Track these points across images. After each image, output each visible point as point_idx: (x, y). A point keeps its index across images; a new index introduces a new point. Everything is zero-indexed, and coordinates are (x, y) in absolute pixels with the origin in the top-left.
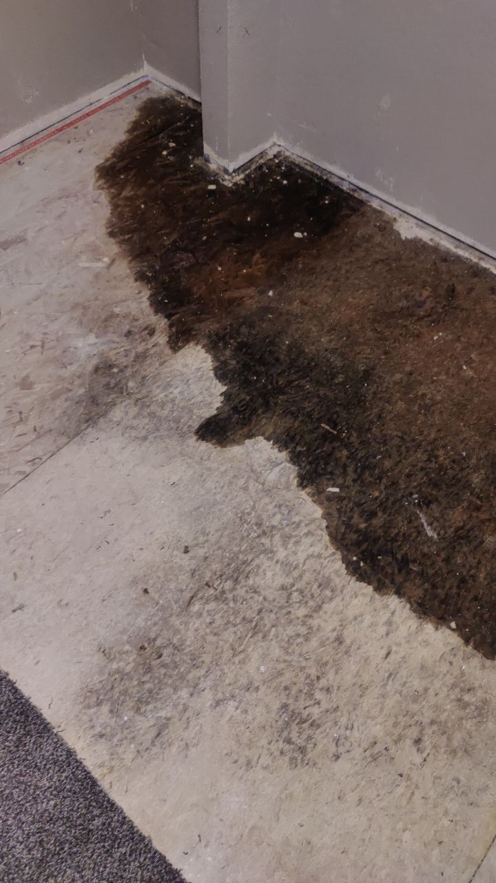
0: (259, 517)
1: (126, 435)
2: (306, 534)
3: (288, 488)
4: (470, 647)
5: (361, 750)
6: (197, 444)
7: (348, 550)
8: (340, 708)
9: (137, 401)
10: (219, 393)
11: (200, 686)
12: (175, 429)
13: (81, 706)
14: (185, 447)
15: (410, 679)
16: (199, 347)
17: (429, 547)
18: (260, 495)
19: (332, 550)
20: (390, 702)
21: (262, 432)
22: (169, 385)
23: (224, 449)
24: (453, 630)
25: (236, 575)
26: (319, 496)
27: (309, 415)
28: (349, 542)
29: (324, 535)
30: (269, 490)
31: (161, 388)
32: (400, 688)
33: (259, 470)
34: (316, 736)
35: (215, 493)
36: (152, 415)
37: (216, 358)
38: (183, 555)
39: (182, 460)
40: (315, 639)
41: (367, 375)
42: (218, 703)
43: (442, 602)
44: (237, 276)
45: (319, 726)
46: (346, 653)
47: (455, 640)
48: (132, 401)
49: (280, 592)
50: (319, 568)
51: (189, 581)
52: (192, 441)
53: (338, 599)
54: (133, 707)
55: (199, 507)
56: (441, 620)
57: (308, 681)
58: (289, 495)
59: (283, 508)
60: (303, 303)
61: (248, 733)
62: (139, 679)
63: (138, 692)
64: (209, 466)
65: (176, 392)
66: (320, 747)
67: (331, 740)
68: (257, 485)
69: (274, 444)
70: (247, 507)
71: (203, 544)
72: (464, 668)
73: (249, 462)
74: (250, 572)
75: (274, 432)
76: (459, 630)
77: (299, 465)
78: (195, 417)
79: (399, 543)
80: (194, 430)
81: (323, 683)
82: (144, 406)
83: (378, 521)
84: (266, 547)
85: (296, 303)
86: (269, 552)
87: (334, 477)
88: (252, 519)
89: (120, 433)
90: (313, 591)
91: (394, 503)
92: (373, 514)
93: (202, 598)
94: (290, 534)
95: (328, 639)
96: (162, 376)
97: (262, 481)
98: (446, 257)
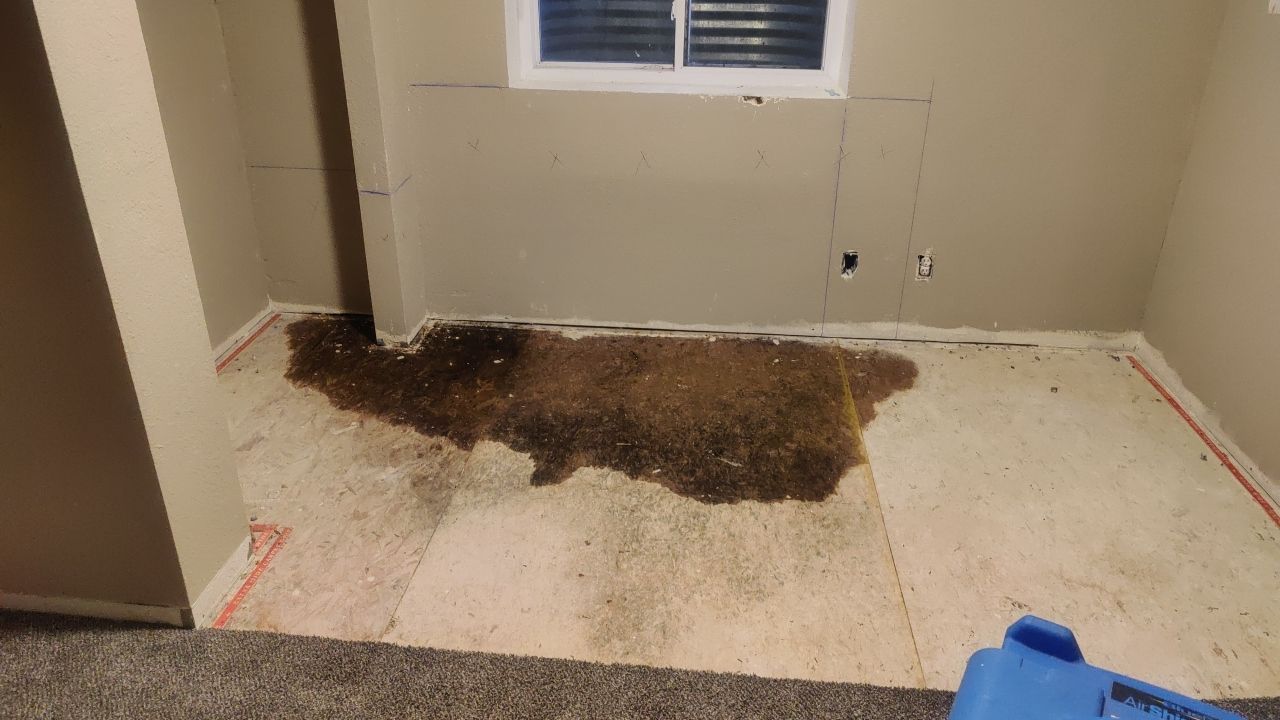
0: (621, 505)
1: (479, 508)
2: (661, 498)
3: (626, 483)
4: (807, 501)
5: (792, 574)
6: (539, 490)
7: (695, 494)
8: (762, 563)
9: (467, 487)
11: (668, 598)
12: (513, 489)
13: (597, 649)
14: (530, 495)
15: (788, 531)
16: (487, 441)
17: (741, 471)
18: (611, 495)
19: (684, 499)
20: (787, 545)
21: (579, 465)
22: (484, 469)
23: (561, 484)
24: (790, 499)
25: (635, 539)
26: (649, 477)
27: (604, 443)
28: (692, 490)
29: (671, 494)
30: (614, 490)
31: (479, 473)
32: (786, 538)
33: (597, 483)
34: (761, 582)
35: (578, 507)
36: (488, 489)
37: (505, 442)
38: (588, 547)
39: (536, 502)
40: (716, 542)
41: (621, 410)
43: (772, 491)
44: (475, 397)
45: (758, 577)
46: (741, 538)
47: (796, 503)
48: (463, 489)
49: (672, 533)
50: (685, 511)
51: (606, 556)
52: (533, 489)
53: (712, 518)
54: (633, 630)
55: (574, 519)
56: (780, 498)
57: (731, 562)
58: (630, 487)
59: (633, 494)
60: (540, 392)
61: (720, 603)
62: (623, 616)
63: (629, 622)
64: (559, 496)
65: (494, 470)
66: (768, 585)
67: (771, 579)
68: (603, 491)
69: (594, 467)
70: (608, 505)
71: (596, 535)
72: (812, 512)
73: (586, 482)
74: (642, 533)
75: (588, 461)
76: (794, 497)
78: (522, 477)
79: (722, 477)
80: (528, 484)
81: (741, 558)
82: (476, 487)
83: (699, 473)
84: (641, 516)
85: (535, 395)
86: (646, 518)
87: (650, 465)
88: (617, 508)
89: (472, 508)
90: (692, 522)
91: (700, 460)
92: (693, 473)
93: (624, 560)
94: (650, 504)
95: (724, 538)
96: (474, 467)
97: (605, 487)
98: (614, 340)
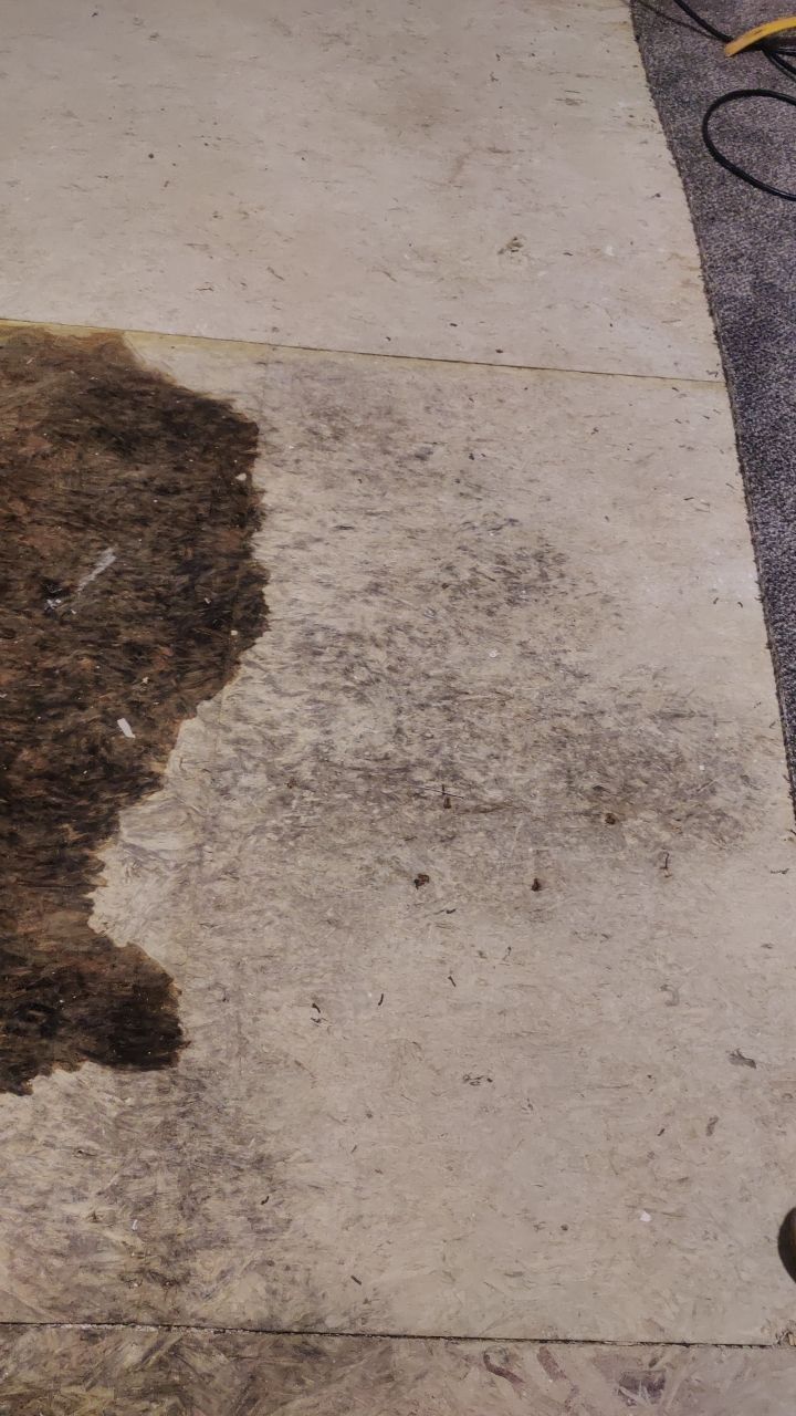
0: (270, 810)
1: (282, 1215)
2: (240, 717)
3: (178, 801)
4: (258, 450)
6: (198, 1037)
7: (227, 648)
8: (458, 545)
9: (175, 1283)
10: (26, 1100)
11: (583, 710)
12: (191, 1118)
14: (221, 1058)
15: (355, 492)
17: (137, 550)
18: (226, 836)
19: (244, 670)
20: (404, 501)
21: (80, 931)
22: (77, 1246)
23: (171, 972)
24: (249, 476)
25: (399, 776)
26: (157, 743)
28: (212, 654)
29: (225, 697)
30: (204, 829)
31: (93, 1258)
32: (378, 498)
33: (172, 875)
34: (512, 553)
35: (280, 916)
36: (188, 1207)
38: (434, 878)
39: (255, 1033)
40: (400, 617)
45: (497, 556)
47: (261, 468)
48: (182, 1297)
49: (371, 699)
50: (289, 670)
51: (465, 836)
52: (195, 1055)
53: (317, 620)
54: (683, 770)
55: (329, 922)
56: (245, 491)
57: (459, 595)
58: (190, 791)
59: (223, 784)
61: (578, 623)
63: (663, 778)
64: (231, 973)
65: (81, 1210)
67: (501, 536)
68: (208, 857)
69: (94, 887)
70: (266, 842)
71: (389, 863)
72: (291, 447)
73: (167, 905)
74: (376, 760)
75: (61, 905)
77: (112, 812)
78: (129, 1101)
79: (160, 589)
80: (165, 1075)
81: (446, 578)
82: (179, 1249)
84: (314, 764)
86: (320, 754)
87: (98, 743)
88: (282, 818)
89: (287, 1235)
90: (334, 658)
93: (473, 797)
94: (264, 743)
95: (386, 602)
96: (54, 1290)
97: (194, 853)
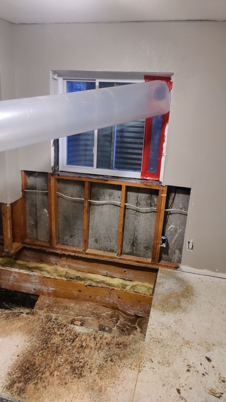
5: (97, 368)
13: (6, 390)
42: (51, 373)
46: (85, 348)
62: (24, 377)
66: (85, 371)
